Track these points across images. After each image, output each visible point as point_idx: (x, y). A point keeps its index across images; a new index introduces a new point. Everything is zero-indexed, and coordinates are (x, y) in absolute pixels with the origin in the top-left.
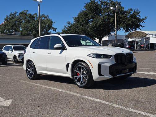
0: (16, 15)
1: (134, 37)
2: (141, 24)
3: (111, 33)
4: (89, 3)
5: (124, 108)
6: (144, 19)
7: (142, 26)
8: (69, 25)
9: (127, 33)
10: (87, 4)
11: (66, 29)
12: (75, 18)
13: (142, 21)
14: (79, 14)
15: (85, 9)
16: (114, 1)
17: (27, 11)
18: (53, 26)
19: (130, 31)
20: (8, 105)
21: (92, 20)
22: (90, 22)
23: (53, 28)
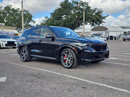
0: (2, 9)
1: (97, 31)
2: (103, 20)
3: (80, 26)
4: (63, 2)
5: (95, 83)
6: (106, 17)
7: (104, 22)
8: (47, 19)
9: (93, 27)
10: (61, 3)
11: (44, 23)
12: (52, 13)
13: (104, 18)
14: (55, 10)
15: (60, 6)
16: (83, 2)
17: (11, 6)
18: (32, 19)
19: (95, 25)
20: (4, 81)
21: (65, 15)
22: (64, 17)
23: (33, 21)
